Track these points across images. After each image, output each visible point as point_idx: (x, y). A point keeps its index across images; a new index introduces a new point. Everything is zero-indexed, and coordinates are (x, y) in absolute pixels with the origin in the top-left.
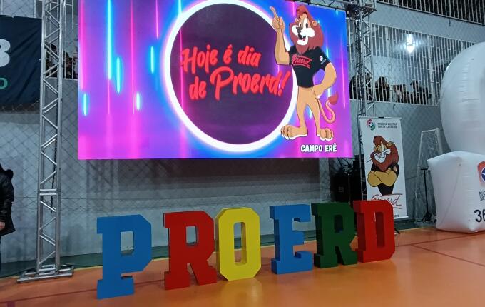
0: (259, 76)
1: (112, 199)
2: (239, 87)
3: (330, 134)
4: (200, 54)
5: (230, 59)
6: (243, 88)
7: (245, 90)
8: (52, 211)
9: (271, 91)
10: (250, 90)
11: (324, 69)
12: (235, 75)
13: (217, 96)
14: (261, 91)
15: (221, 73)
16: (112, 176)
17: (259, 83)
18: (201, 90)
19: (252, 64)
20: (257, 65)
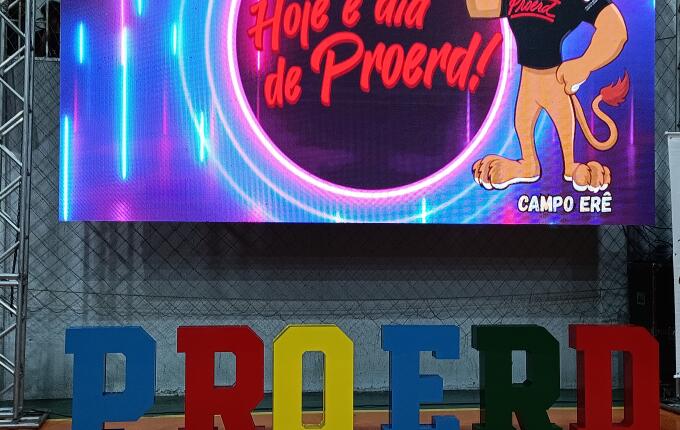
0: (423, 48)
1: (130, 295)
2: (375, 75)
3: (600, 177)
4: (290, 8)
5: (356, 15)
6: (385, 76)
7: (389, 82)
8: (12, 313)
9: (451, 80)
10: (401, 78)
11: (592, 21)
12: (366, 49)
13: (325, 97)
14: (428, 81)
15: (335, 48)
16: (131, 248)
17: (423, 65)
18: (290, 84)
19: (409, 22)
20: (420, 23)
